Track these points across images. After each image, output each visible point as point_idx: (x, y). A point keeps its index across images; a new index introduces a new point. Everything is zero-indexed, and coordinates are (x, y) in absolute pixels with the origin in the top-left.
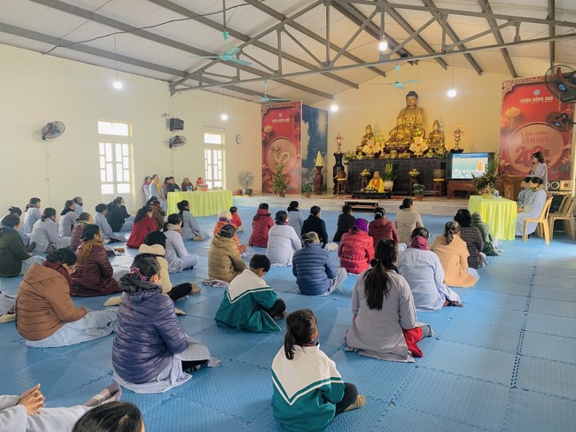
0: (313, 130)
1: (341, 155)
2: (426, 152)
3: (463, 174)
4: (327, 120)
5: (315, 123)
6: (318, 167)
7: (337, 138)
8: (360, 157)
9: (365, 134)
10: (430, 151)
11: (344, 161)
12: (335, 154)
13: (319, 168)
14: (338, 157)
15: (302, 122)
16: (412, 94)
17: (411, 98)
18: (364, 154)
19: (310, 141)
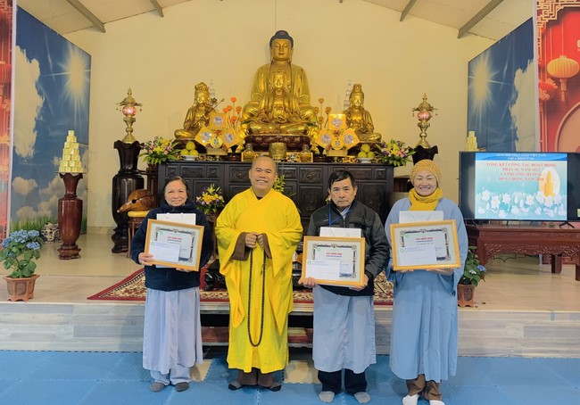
0: (51, 83)
1: (136, 147)
2: (355, 151)
3: (503, 206)
4: (89, 75)
5: (58, 69)
6: (66, 177)
7: (124, 103)
8: (190, 154)
9: (192, 104)
10: (366, 148)
11: (142, 164)
12: (119, 145)
13: (72, 181)
14: (128, 151)
15: (15, 50)
16: (282, 35)
17: (282, 42)
18: (201, 149)
19: (45, 110)
